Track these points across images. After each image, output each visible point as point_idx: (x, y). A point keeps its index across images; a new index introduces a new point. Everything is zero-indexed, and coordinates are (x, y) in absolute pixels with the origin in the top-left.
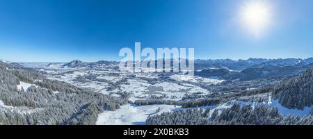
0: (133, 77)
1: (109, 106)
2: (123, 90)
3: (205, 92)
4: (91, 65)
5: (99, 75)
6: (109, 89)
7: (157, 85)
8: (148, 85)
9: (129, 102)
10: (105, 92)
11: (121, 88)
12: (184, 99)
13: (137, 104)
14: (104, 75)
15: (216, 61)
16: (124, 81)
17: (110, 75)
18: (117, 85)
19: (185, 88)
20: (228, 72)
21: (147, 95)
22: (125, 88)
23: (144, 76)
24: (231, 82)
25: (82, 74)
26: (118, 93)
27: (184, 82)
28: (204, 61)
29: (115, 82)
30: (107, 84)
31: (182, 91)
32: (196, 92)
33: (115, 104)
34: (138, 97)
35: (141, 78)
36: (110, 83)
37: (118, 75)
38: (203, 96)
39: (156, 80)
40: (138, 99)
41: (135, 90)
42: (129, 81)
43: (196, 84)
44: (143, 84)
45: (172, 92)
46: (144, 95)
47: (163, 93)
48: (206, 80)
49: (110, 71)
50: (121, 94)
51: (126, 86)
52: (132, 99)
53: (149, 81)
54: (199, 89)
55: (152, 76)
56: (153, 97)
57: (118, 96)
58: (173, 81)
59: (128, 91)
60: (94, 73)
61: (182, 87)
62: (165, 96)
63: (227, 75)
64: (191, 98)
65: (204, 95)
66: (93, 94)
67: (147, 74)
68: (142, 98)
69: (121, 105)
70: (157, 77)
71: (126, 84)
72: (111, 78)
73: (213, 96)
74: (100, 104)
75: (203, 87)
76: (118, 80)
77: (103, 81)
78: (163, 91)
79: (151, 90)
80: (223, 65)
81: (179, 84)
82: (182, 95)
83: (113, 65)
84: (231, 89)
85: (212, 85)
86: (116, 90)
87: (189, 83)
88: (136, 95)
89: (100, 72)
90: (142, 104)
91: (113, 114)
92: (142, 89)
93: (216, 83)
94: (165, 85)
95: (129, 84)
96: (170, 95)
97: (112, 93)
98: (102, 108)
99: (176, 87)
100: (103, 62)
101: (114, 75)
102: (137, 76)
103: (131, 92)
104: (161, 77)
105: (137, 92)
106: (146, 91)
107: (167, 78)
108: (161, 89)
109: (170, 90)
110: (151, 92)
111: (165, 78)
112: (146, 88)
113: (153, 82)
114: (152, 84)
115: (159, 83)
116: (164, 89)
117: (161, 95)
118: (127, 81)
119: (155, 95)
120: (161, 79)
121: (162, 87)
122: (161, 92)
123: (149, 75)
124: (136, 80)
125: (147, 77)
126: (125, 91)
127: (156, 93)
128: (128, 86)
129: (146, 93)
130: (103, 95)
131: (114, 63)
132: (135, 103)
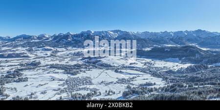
0: (35, 65)
2: (12, 95)
3: (160, 83)
7: (81, 75)
8: (65, 77)
11: (6, 92)
12: (125, 94)
15: (175, 33)
19: (126, 77)
20: (198, 51)
23: (57, 62)
24: (206, 68)
27: (124, 67)
28: (155, 34)
31: (122, 81)
32: (144, 82)
35: (52, 66)
38: (156, 90)
39: (78, 66)
42: (26, 73)
43: (143, 71)
44: (56, 76)
45: (107, 84)
46: (57, 97)
47: (92, 87)
48: (159, 64)
51: (19, 86)
53: (67, 69)
54: (148, 78)
55: (72, 60)
58: (107, 66)
61: (122, 76)
62: (95, 92)
63: (197, 56)
64: (137, 93)
65: (158, 87)
67: (62, 58)
70: (81, 63)
71: (20, 80)
73: (173, 89)
75: (155, 74)
78: (91, 83)
79: (71, 85)
80: (189, 40)
81: (116, 71)
82: (123, 88)
84: (207, 80)
85: (170, 72)
87: (131, 68)
92: (55, 85)
93: (176, 69)
94: (94, 74)
95: (26, 80)
96: (103, 89)
99: (112, 76)
102: (43, 62)
103: (32, 94)
104: (88, 62)
105: (44, 93)
106: (62, 88)
107: (96, 62)
108: (88, 81)
109: (103, 82)
110: (71, 89)
111: (94, 63)
112: (61, 82)
113: (74, 70)
114: (73, 74)
115: (84, 72)
116: (93, 81)
117: (89, 92)
118: (22, 74)
119: (78, 92)
120: (87, 64)
121: (89, 78)
122: (88, 86)
123: (66, 60)
124: (41, 71)
125: (63, 63)
126: (15, 96)
127: (80, 89)
128: (25, 83)
129: (62, 91)
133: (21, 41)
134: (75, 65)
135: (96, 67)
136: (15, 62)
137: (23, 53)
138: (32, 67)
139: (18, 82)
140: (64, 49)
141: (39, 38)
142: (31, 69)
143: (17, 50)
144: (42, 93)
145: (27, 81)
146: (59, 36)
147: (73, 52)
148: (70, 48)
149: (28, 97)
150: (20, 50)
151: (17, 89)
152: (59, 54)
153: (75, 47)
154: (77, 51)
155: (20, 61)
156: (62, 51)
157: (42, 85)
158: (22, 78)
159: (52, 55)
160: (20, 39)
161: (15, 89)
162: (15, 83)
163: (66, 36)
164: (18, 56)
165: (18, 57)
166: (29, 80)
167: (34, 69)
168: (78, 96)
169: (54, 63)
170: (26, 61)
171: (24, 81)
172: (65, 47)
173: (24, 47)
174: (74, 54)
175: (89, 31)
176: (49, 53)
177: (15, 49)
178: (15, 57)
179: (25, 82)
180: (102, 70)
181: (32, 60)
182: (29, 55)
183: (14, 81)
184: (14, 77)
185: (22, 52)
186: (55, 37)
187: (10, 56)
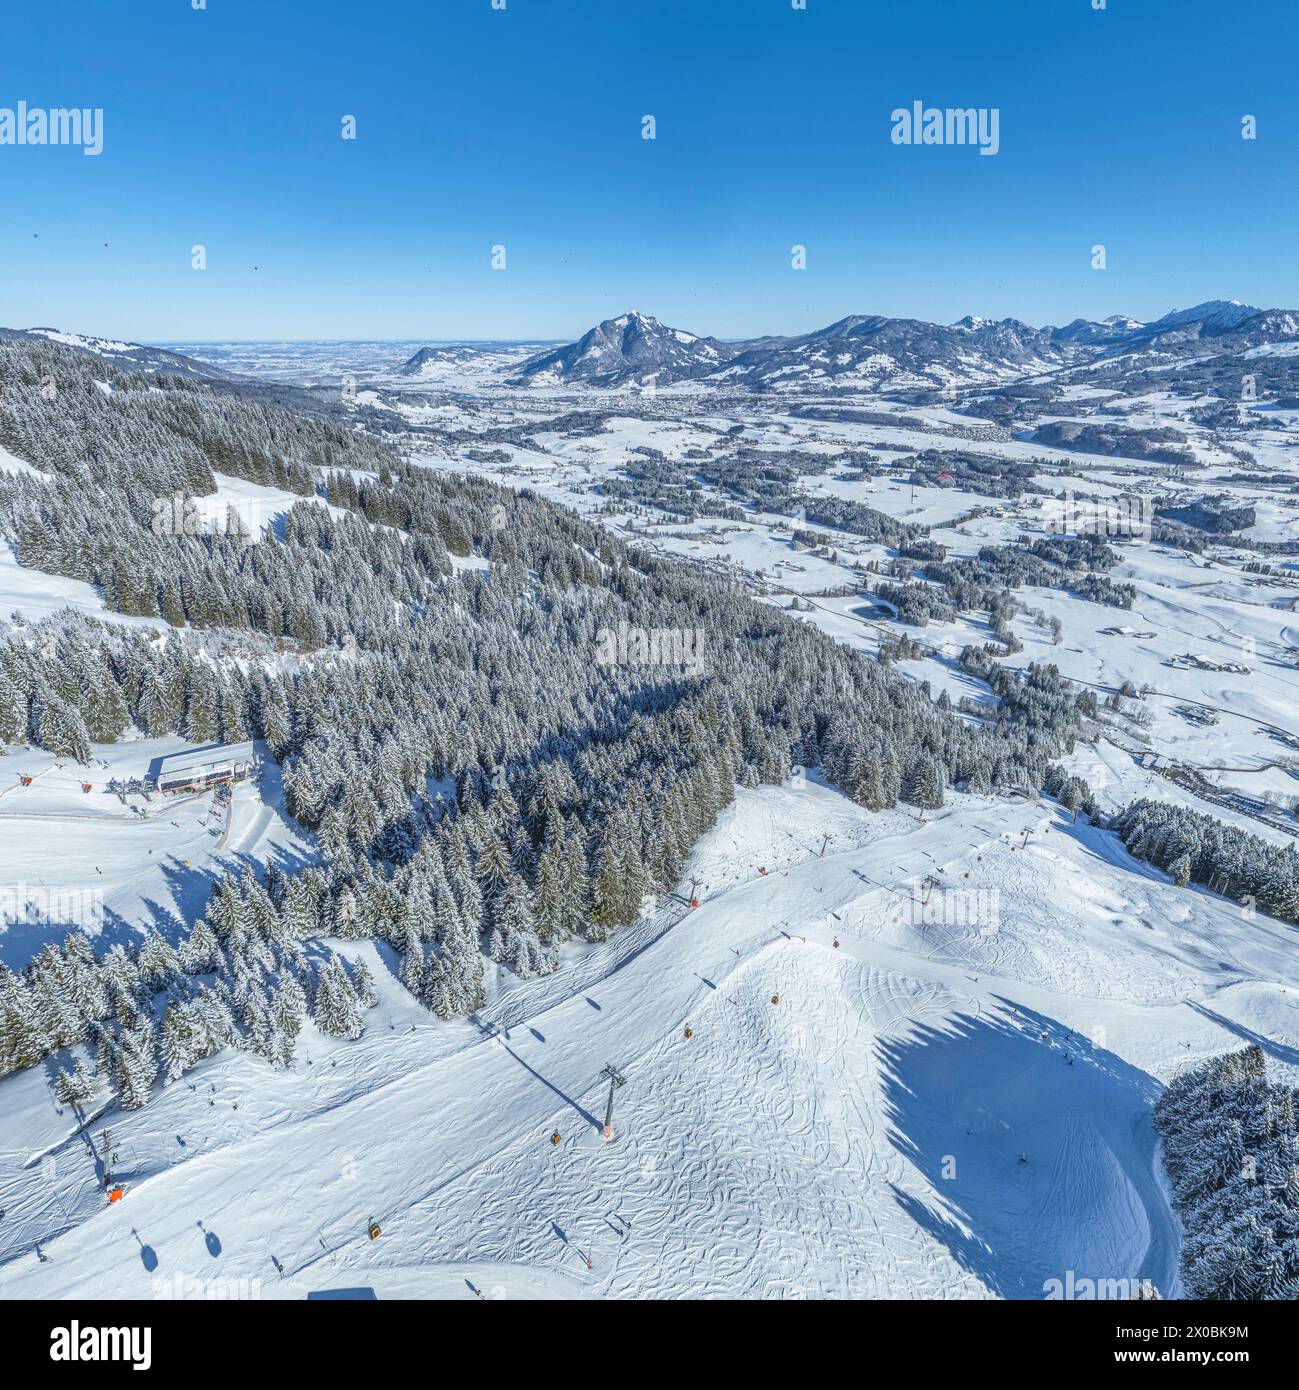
0: (1206, 525)
1: (845, 752)
2: (1033, 651)
5: (818, 464)
6: (889, 605)
9: (1056, 788)
10: (843, 625)
11: (1014, 626)
13: (1141, 844)
14: (863, 466)
17: (929, 469)
18: (980, 581)
25: (673, 444)
26: (965, 664)
29: (959, 546)
30: (879, 554)
33: (901, 752)
36: (913, 551)
37: (1015, 478)
49: (939, 430)
50: (995, 679)
51: (1081, 617)
52: (1106, 774)
57: (961, 690)
59: (1081, 673)
60: (776, 436)
66: (743, 620)
69: (961, 779)
71: (1091, 591)
72: (933, 506)
74: (774, 714)
76: (997, 532)
77: (851, 518)
83: (979, 372)
86: (953, 635)
88: (1173, 739)
89: (829, 440)
91: (860, 836)
95: (1121, 598)
97: (906, 648)
98: (779, 746)
100: (868, 333)
101: (971, 472)
103: (1125, 690)
105: (1195, 716)
118: (1112, 560)
126: (1043, 664)
128: (1109, 616)
130: (822, 644)
131: (991, 340)
132: (1122, 827)
133: (1180, 349)
137: (1167, 434)
138: (1185, 531)
139: (1083, 595)
142: (1173, 543)
143: (1136, 409)
144: (1185, 713)
145: (1127, 606)
149: (1102, 697)
150: (1160, 410)
151: (1063, 632)
155: (1133, 480)
157: (1202, 666)
158: (1106, 583)
160: (1179, 336)
161: (1056, 626)
162: (1064, 595)
164: (1130, 444)
165: (1126, 454)
166: (1138, 603)
167: (1192, 547)
170: (1161, 487)
171: (1109, 601)
173: (1183, 392)
177: (1126, 403)
178: (1111, 453)
179: (1109, 610)
181: (1201, 490)
182: (1198, 449)
183: (1065, 586)
184: (1070, 565)
185: (1165, 423)
187: (1090, 441)
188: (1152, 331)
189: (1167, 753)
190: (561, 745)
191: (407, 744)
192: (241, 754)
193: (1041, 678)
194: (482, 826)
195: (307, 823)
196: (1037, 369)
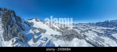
0: (91, 30)
2: (85, 34)
4: (77, 24)
6: (81, 32)
8: (97, 36)
9: (85, 39)
10: (79, 33)
11: (85, 33)
13: (88, 42)
16: (87, 31)
17: (82, 28)
18: (84, 32)
21: (94, 40)
22: (86, 34)
23: (96, 31)
25: (74, 27)
26: (83, 35)
29: (83, 30)
30: (81, 30)
33: (81, 37)
34: (90, 39)
35: (94, 31)
36: (82, 30)
37: (85, 28)
39: (102, 34)
40: (89, 40)
41: (90, 36)
44: (95, 34)
46: (93, 40)
47: (103, 43)
49: (82, 26)
50: (84, 35)
52: (87, 39)
53: (98, 34)
56: (96, 43)
60: (77, 27)
66: (76, 32)
67: (98, 30)
68: (92, 41)
69: (82, 39)
71: (87, 32)
72: (82, 29)
74: (76, 36)
76: (84, 30)
77: (80, 29)
83: (83, 25)
88: (90, 38)
89: (79, 27)
90: (90, 43)
91: (78, 40)
92: (93, 37)
95: (88, 32)
100: (80, 24)
101: (83, 28)
102: (93, 30)
104: (106, 34)
105: (90, 37)
106: (95, 38)
107: (110, 35)
108: (103, 41)
109: (108, 44)
110: (97, 40)
111: (108, 35)
112: (95, 37)
113: (100, 35)
114: (99, 36)
115: (103, 37)
116: (105, 42)
117: (101, 44)
119: (98, 42)
120: (105, 34)
121: (104, 40)
122: (102, 42)
123: (99, 31)
124: (91, 32)
125: (98, 31)
127: (99, 42)
128: (88, 33)
129: (94, 39)
130: (78, 33)
131: (84, 24)
132: (87, 41)
134: (101, 33)
135: (109, 37)
136: (87, 28)
140: (99, 27)
141: (92, 23)
146: (98, 23)
147: (101, 28)
148: (100, 27)
150: (89, 26)
152: (97, 28)
153: (102, 27)
154: (103, 28)
156: (98, 28)
159: (95, 28)
163: (100, 23)
164: (88, 27)
168: (97, 43)
169: (95, 31)
170: (89, 29)
172: (99, 26)
174: (102, 29)
175: (108, 21)
176: (94, 28)
180: (110, 39)
186: (96, 23)
187: (87, 27)
188: (88, 24)
189: (89, 38)
190: (70, 35)
191: (65, 34)
192: (61, 33)
193: (86, 35)
194: (67, 37)
195: (62, 35)
196: (85, 25)
